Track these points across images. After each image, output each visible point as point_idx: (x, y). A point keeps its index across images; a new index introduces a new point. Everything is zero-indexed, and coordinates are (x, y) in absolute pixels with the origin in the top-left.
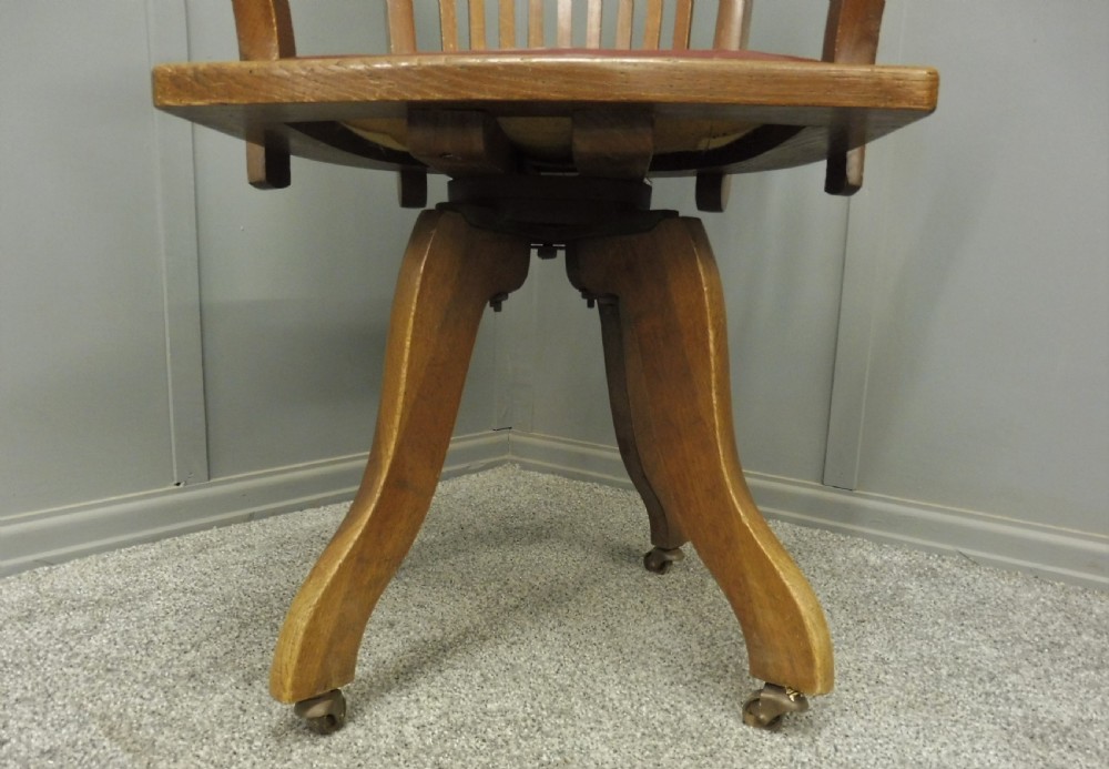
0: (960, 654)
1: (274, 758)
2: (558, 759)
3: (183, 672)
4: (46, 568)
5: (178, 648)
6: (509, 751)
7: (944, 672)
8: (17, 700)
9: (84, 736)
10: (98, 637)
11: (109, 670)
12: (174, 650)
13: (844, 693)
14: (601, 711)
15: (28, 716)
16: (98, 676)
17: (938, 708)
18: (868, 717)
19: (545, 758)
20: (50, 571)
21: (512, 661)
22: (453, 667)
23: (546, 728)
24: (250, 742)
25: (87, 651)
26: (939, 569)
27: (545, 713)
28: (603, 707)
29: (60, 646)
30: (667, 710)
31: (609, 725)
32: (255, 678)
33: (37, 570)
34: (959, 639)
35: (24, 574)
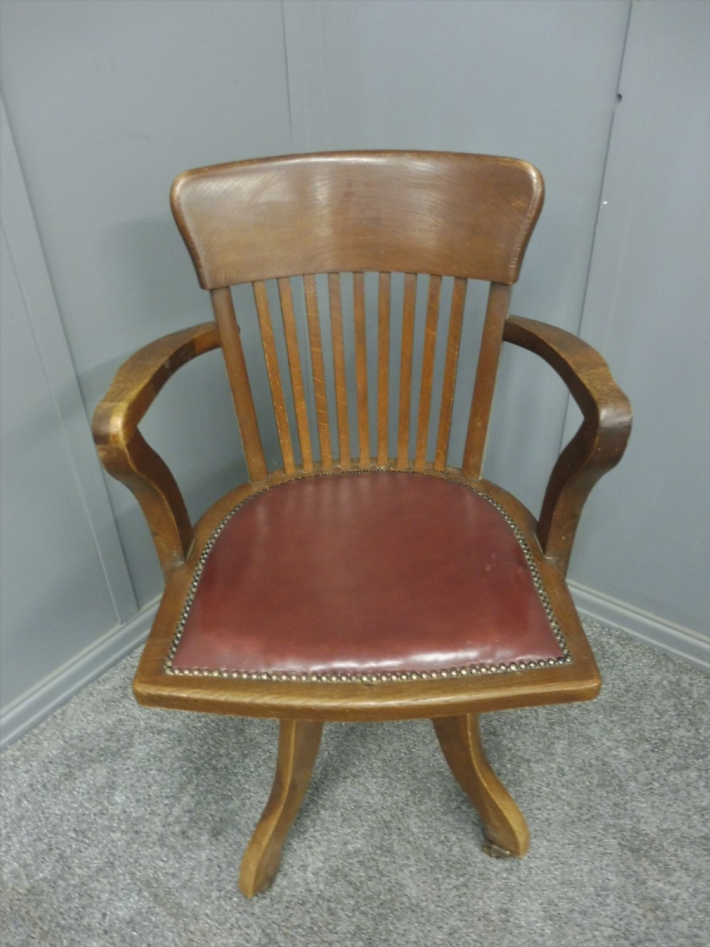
0: (606, 760)
1: (245, 912)
2: (389, 897)
3: (177, 829)
4: (59, 711)
5: (166, 802)
6: (364, 893)
7: (595, 782)
8: (97, 872)
9: (144, 904)
10: (117, 793)
11: (137, 832)
12: (166, 805)
13: (538, 812)
14: (408, 846)
15: (108, 887)
16: (132, 839)
17: (587, 823)
18: (549, 837)
19: (382, 897)
20: (63, 713)
21: (356, 798)
22: (323, 806)
23: (381, 867)
24: (231, 899)
25: (117, 812)
26: (607, 647)
27: (379, 852)
28: (409, 842)
29: (99, 808)
30: (443, 842)
31: (412, 859)
32: (219, 833)
33: (55, 714)
34: (608, 740)
35: (49, 719)
